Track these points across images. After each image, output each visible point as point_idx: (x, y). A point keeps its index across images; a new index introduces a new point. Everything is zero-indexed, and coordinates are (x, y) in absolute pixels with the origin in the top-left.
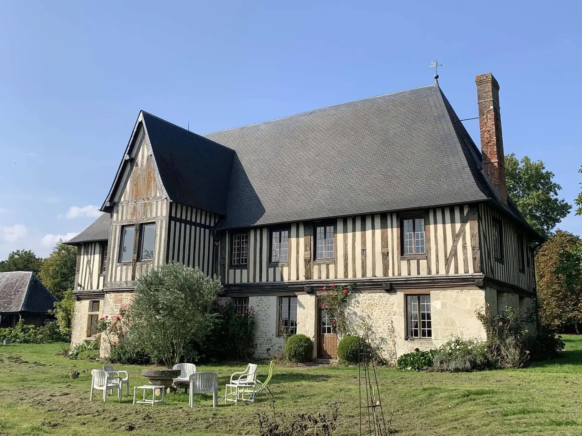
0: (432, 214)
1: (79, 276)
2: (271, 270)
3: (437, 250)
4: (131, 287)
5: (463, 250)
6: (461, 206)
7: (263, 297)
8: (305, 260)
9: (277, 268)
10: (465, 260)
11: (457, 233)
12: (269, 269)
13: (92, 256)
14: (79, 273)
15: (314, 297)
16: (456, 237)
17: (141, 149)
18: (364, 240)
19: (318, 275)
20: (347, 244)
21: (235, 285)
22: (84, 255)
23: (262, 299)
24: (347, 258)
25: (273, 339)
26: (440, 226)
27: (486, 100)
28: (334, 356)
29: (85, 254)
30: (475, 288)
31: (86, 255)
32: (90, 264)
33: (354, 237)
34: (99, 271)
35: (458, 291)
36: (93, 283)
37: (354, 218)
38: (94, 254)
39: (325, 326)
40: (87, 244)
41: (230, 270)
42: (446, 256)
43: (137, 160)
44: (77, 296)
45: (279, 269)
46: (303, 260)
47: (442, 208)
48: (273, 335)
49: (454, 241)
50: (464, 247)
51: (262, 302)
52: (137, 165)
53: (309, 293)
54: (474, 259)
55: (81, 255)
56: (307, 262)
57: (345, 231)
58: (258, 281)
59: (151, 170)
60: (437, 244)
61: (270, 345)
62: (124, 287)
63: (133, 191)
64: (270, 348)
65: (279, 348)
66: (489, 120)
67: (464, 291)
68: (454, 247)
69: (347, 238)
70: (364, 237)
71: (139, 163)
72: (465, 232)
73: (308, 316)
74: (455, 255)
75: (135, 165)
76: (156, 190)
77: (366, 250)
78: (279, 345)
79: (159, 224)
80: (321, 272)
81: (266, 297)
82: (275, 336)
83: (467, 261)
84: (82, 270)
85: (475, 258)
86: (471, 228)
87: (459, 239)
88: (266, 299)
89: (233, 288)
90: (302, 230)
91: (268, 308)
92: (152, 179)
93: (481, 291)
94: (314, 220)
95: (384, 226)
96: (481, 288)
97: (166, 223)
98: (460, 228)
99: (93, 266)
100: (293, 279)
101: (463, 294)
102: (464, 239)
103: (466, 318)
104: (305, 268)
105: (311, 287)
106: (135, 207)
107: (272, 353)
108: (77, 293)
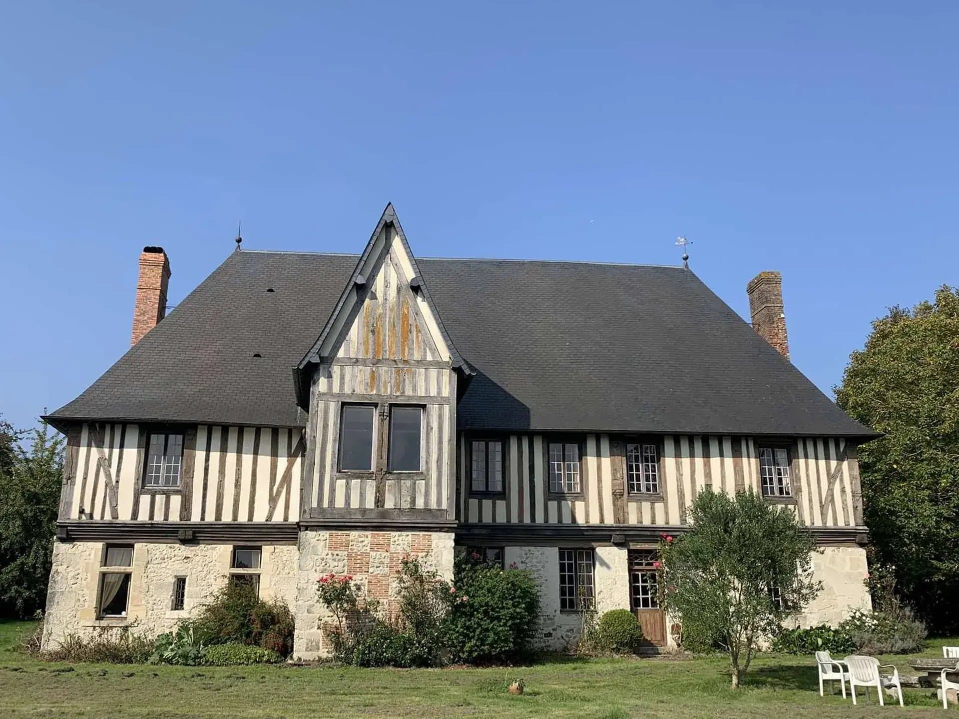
0: (802, 444)
1: (72, 490)
2: (553, 505)
3: (810, 493)
4: (376, 521)
5: (842, 496)
6: (837, 439)
7: (532, 548)
8: (614, 494)
9: (563, 502)
10: (845, 508)
11: (832, 473)
12: (550, 503)
13: (116, 451)
14: (73, 483)
15: (626, 550)
16: (831, 478)
17: (382, 270)
18: (708, 471)
19: (638, 517)
20: (682, 475)
21: (481, 526)
22: (89, 446)
23: (530, 551)
24: (684, 495)
25: (555, 618)
26: (812, 462)
27: (776, 305)
28: (655, 642)
29: (93, 444)
30: (855, 545)
31: (98, 446)
32: (110, 466)
33: (693, 465)
34: (136, 484)
35: (833, 548)
36: (119, 508)
37: (691, 438)
38: (122, 446)
39: (638, 596)
40: (97, 425)
41: (470, 500)
42: (821, 502)
43: (373, 289)
44: (67, 531)
45: (568, 504)
46: (611, 493)
47: (815, 439)
48: (555, 611)
49: (830, 483)
50: (843, 491)
51: (531, 555)
52: (374, 297)
53: (617, 545)
54: (855, 508)
55: (78, 445)
56: (617, 496)
57: (678, 455)
58: (527, 520)
59: (408, 312)
60: (809, 485)
61: (552, 628)
62: (357, 520)
63: (366, 343)
64: (552, 632)
65: (568, 631)
66: (780, 331)
67: (841, 548)
68: (830, 491)
69: (682, 465)
70: (707, 465)
71: (380, 295)
72: (842, 473)
73: (616, 580)
74: (832, 501)
75: (369, 295)
76: (425, 349)
77: (711, 485)
78: (568, 627)
79: (434, 409)
80: (641, 513)
81: (539, 548)
82: (558, 612)
83: (848, 510)
84: (85, 479)
85: (857, 507)
86: (850, 468)
87: (835, 481)
88: (538, 551)
89: (476, 531)
90: (605, 446)
91: (543, 567)
92: (414, 329)
93: (861, 549)
94: (627, 434)
95: (737, 454)
96: (862, 545)
97: (450, 410)
98: (836, 467)
99: (119, 471)
100: (595, 520)
101: (840, 554)
102: (842, 481)
103: (846, 583)
104: (614, 505)
105: (625, 535)
106: (373, 371)
107: (556, 640)
108: (67, 526)
